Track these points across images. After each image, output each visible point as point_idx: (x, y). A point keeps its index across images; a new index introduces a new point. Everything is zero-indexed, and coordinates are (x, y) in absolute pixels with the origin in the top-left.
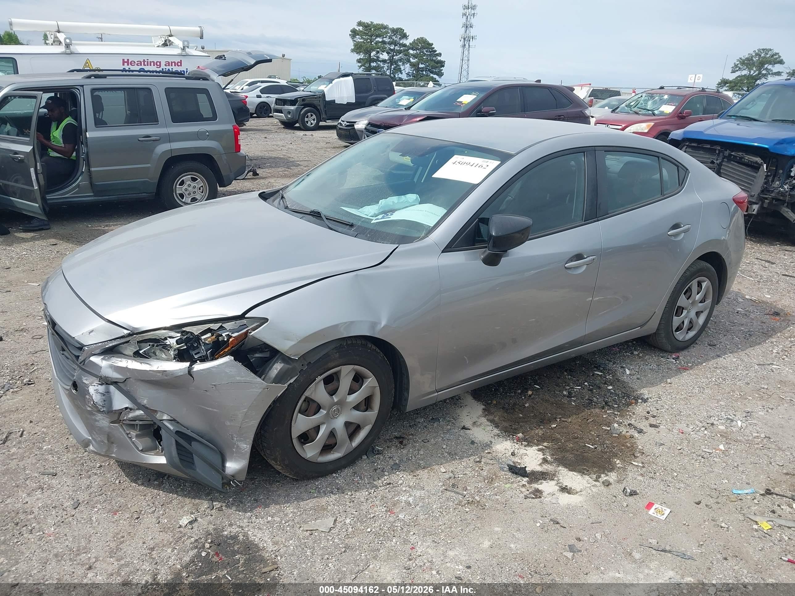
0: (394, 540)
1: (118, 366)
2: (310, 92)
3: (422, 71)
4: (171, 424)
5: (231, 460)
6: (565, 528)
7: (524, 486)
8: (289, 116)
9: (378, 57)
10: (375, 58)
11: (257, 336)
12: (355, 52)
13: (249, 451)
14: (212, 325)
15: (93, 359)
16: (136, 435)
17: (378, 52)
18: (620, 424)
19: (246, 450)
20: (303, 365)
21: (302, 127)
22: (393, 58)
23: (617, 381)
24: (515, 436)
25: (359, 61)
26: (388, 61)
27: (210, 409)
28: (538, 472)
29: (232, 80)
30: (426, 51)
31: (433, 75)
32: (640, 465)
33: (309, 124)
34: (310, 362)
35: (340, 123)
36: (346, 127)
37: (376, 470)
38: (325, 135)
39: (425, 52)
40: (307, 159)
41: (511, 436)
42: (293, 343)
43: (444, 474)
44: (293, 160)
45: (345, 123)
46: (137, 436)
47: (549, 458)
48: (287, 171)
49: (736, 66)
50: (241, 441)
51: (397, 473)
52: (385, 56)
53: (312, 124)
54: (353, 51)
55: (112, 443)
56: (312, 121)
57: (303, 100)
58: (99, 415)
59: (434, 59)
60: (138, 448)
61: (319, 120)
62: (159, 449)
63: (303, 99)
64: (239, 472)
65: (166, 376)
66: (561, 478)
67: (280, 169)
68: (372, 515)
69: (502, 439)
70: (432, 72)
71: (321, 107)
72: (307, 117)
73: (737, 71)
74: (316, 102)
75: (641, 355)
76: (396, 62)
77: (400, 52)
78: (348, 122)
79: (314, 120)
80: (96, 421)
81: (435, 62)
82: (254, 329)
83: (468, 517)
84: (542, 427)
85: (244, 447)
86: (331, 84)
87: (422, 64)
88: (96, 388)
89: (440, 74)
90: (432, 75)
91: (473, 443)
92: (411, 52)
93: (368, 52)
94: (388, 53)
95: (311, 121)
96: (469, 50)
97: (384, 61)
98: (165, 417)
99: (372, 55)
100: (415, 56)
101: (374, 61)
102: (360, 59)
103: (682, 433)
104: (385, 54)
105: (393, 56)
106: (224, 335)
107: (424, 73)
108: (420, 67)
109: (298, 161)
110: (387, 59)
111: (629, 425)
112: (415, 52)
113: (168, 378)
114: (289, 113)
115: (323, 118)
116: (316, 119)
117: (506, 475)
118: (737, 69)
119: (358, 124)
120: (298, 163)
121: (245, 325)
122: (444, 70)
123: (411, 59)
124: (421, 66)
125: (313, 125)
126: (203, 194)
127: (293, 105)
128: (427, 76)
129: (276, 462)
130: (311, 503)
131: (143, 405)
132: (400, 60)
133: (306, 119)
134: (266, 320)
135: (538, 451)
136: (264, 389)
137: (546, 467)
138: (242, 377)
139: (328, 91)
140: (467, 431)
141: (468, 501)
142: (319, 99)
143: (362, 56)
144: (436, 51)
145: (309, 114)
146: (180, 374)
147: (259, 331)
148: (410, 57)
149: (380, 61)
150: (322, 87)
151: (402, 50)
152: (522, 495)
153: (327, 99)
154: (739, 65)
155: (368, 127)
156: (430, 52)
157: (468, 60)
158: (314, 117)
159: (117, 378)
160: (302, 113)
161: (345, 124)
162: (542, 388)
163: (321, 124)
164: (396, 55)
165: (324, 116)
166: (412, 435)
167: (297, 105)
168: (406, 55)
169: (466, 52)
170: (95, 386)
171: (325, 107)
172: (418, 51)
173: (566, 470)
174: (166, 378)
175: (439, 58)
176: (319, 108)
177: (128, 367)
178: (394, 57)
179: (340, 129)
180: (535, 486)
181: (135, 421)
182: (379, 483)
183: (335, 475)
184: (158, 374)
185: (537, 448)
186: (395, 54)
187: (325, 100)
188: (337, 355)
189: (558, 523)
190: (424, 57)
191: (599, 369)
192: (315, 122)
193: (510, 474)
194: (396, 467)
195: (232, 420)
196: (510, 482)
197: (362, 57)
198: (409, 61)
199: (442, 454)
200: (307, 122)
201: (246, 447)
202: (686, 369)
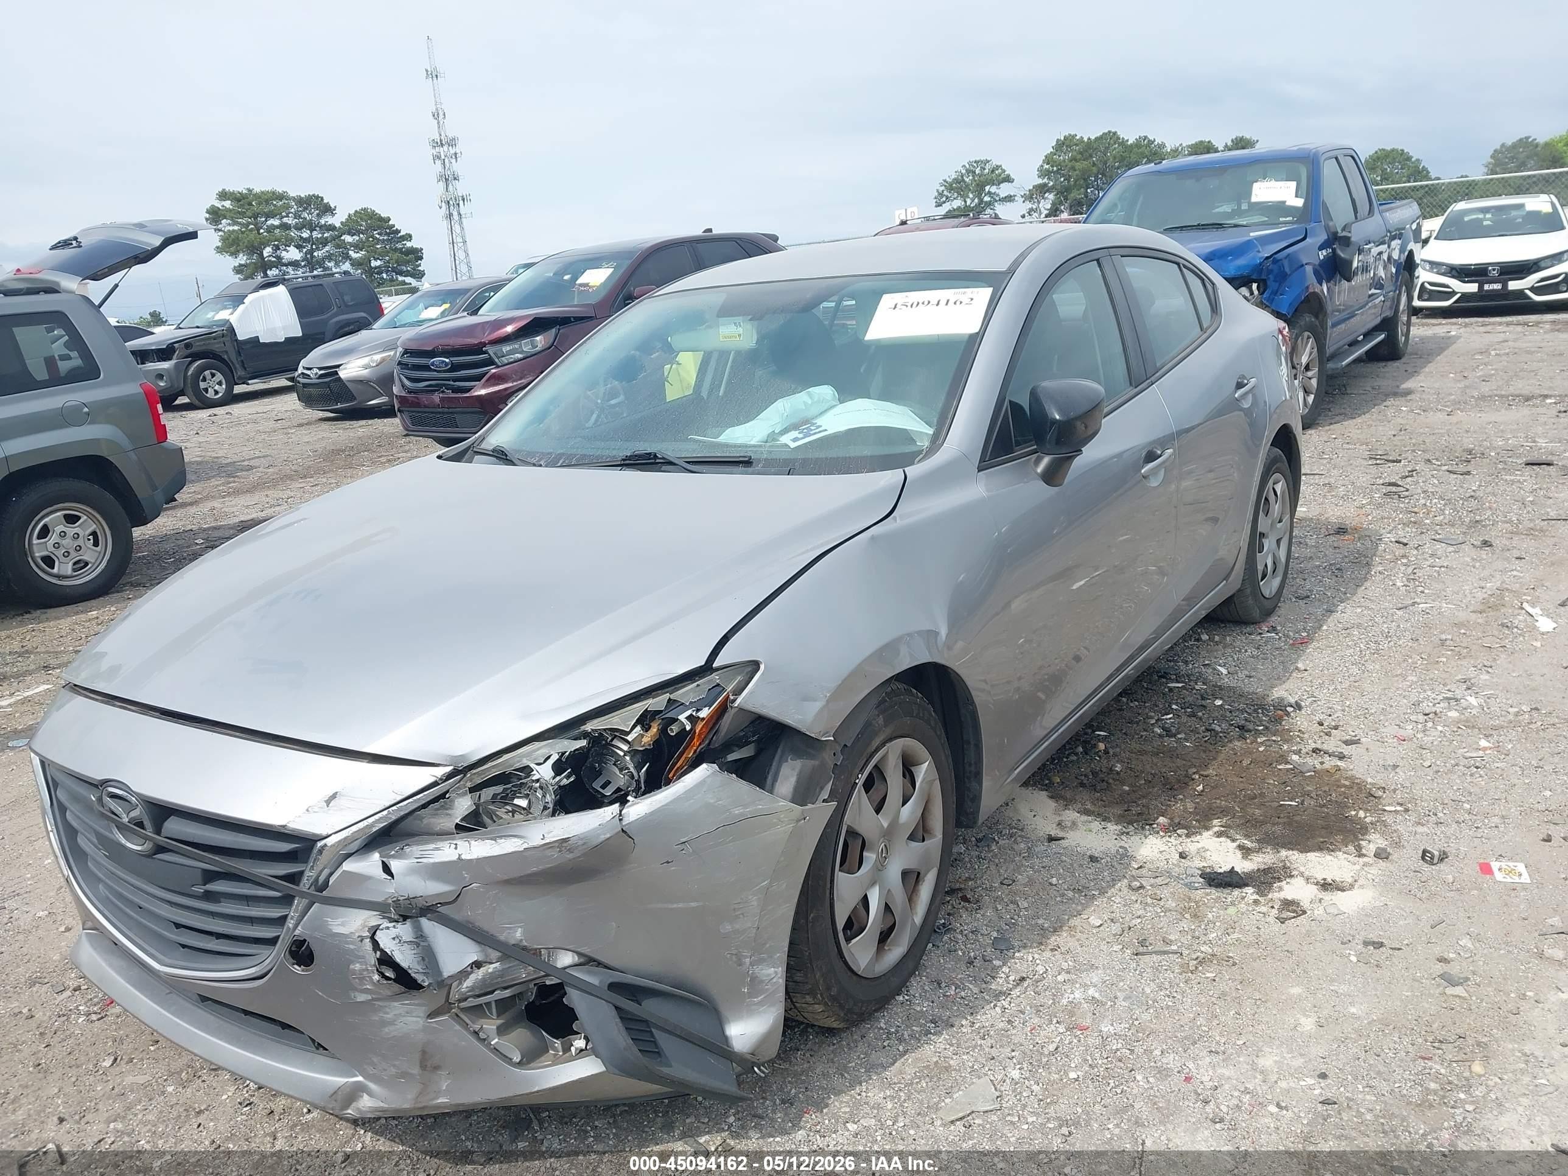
0: (1139, 1077)
1: (434, 864)
2: (198, 327)
3: (380, 273)
4: (589, 973)
5: (739, 1017)
6: (1400, 949)
7: (1256, 902)
8: (162, 384)
9: (279, 258)
10: (274, 259)
11: (750, 707)
12: (227, 252)
13: (782, 982)
14: (650, 701)
15: (348, 866)
16: (498, 1028)
17: (277, 248)
18: (1298, 752)
19: (774, 980)
20: (834, 754)
21: (197, 403)
22: (312, 257)
23: (1218, 690)
24: (1155, 826)
25: (238, 270)
26: (303, 264)
27: (681, 905)
28: (1253, 871)
29: (116, 286)
30: (378, 234)
31: (403, 278)
32: (1399, 808)
33: (210, 394)
34: (845, 745)
35: (303, 373)
36: (318, 378)
37: (971, 963)
38: (261, 409)
39: (378, 236)
40: (258, 454)
41: (1147, 827)
42: (818, 705)
43: (1101, 928)
44: (229, 460)
45: (315, 371)
46: (501, 1031)
47: (1248, 844)
48: (234, 482)
49: (941, 194)
50: (760, 961)
51: (1017, 954)
52: (293, 254)
53: (216, 392)
54: (219, 250)
55: (436, 1068)
56: (217, 387)
57: (187, 346)
58: (396, 1004)
59: (399, 246)
60: (509, 1060)
61: (231, 383)
62: (555, 1049)
63: (187, 343)
64: (765, 1039)
65: (570, 851)
66: (1302, 869)
67: (214, 482)
68: (1052, 1047)
69: (1137, 838)
70: (401, 273)
71: (232, 356)
72: (204, 380)
73: (944, 202)
74: (217, 346)
75: (1217, 638)
76: (321, 263)
77: (324, 242)
78: (320, 369)
79: (220, 384)
80: (384, 1023)
81: (401, 252)
82: (738, 692)
83: (1223, 986)
84: (1181, 797)
85: (769, 975)
86: (241, 307)
87: (375, 259)
88: (393, 932)
89: (419, 275)
90: (400, 278)
91: (1093, 859)
92: (348, 239)
93: (255, 249)
94: (299, 247)
95: (215, 385)
96: (461, 223)
97: (295, 264)
98: (565, 959)
99: (265, 254)
100: (357, 247)
101: (271, 265)
102: (241, 265)
103: (1404, 740)
104: (292, 249)
105: (311, 252)
106: (682, 717)
107: (385, 276)
108: (372, 265)
109: (244, 461)
110: (299, 259)
111: (1314, 752)
112: (356, 238)
113: (577, 853)
114: (160, 376)
115: (240, 378)
116: (224, 381)
117: (1207, 894)
118: (944, 199)
119: (345, 369)
120: (246, 463)
121: (718, 685)
122: (424, 265)
123: (351, 253)
124: (374, 264)
125: (220, 395)
126: (98, 549)
127: (164, 360)
128: (392, 280)
129: (815, 997)
130: (907, 1067)
131: (513, 945)
132: (329, 257)
133: (202, 385)
134: (755, 665)
135: (1218, 837)
136: (798, 821)
137: (1260, 860)
138: (745, 806)
139: (240, 319)
140: (1060, 842)
141: (1197, 959)
142: (222, 339)
143: (242, 259)
144: (398, 231)
145: (207, 373)
146: (603, 838)
147: (751, 693)
148: (349, 250)
149: (286, 265)
150: (224, 315)
151: (327, 237)
152: (1271, 920)
153: (240, 337)
154: (945, 193)
155: (407, 360)
156: (388, 234)
157: (465, 242)
158: (219, 377)
159: (438, 895)
160: (190, 373)
161: (316, 374)
162: (1111, 734)
163: (238, 389)
164: (318, 249)
165: (241, 372)
166: (969, 879)
167: (175, 356)
168: (338, 246)
169: (457, 228)
170: (388, 928)
171: (239, 353)
172: (361, 236)
173: (1295, 852)
174: (570, 856)
175: (409, 244)
176: (225, 357)
177: (463, 857)
178: (315, 254)
179: (305, 385)
180: (1275, 895)
181: (492, 992)
182: (999, 983)
183: (901, 998)
184: (549, 853)
185: (1210, 832)
186: (314, 247)
187: (237, 340)
188: (881, 720)
189: (1381, 945)
190: (378, 246)
191: (1170, 679)
192: (224, 386)
193: (1213, 890)
194: (1003, 946)
195: (737, 917)
196: (1229, 903)
197: (243, 262)
198: (347, 257)
199: (1063, 895)
200: (206, 390)
201: (774, 974)
202: (1304, 643)
